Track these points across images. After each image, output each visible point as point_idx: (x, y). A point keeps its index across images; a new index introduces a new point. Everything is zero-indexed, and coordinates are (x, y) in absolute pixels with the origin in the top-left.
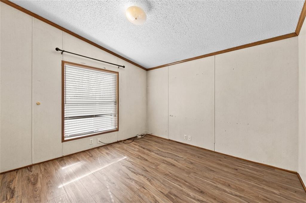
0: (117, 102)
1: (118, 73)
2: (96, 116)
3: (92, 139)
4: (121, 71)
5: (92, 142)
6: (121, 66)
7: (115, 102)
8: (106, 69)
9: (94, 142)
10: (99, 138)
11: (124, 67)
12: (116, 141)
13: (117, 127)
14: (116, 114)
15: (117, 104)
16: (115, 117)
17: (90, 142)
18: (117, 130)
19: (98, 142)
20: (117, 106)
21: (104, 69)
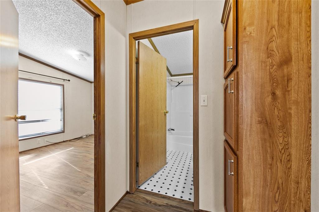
0: (63, 109)
1: (63, 85)
2: (42, 121)
3: (40, 140)
4: (66, 84)
5: (40, 142)
6: (66, 80)
7: (61, 109)
8: (52, 82)
9: (41, 142)
10: (46, 139)
11: (69, 81)
12: (63, 141)
13: (63, 130)
14: (62, 119)
15: (63, 111)
16: (61, 122)
17: (38, 142)
18: (63, 132)
19: (45, 142)
20: (63, 112)
21: (50, 82)
